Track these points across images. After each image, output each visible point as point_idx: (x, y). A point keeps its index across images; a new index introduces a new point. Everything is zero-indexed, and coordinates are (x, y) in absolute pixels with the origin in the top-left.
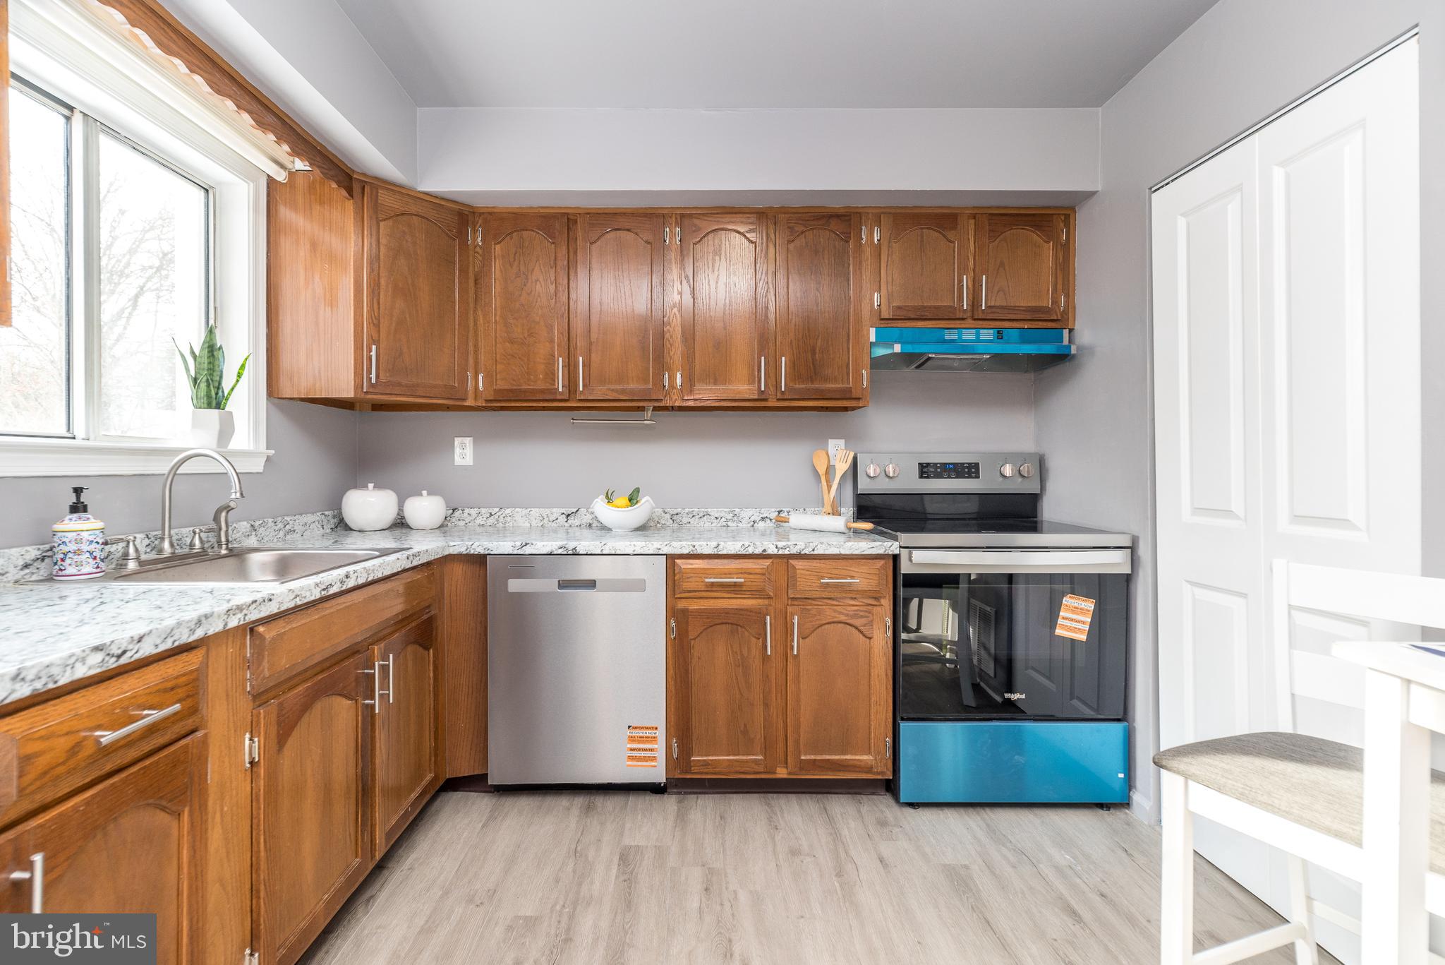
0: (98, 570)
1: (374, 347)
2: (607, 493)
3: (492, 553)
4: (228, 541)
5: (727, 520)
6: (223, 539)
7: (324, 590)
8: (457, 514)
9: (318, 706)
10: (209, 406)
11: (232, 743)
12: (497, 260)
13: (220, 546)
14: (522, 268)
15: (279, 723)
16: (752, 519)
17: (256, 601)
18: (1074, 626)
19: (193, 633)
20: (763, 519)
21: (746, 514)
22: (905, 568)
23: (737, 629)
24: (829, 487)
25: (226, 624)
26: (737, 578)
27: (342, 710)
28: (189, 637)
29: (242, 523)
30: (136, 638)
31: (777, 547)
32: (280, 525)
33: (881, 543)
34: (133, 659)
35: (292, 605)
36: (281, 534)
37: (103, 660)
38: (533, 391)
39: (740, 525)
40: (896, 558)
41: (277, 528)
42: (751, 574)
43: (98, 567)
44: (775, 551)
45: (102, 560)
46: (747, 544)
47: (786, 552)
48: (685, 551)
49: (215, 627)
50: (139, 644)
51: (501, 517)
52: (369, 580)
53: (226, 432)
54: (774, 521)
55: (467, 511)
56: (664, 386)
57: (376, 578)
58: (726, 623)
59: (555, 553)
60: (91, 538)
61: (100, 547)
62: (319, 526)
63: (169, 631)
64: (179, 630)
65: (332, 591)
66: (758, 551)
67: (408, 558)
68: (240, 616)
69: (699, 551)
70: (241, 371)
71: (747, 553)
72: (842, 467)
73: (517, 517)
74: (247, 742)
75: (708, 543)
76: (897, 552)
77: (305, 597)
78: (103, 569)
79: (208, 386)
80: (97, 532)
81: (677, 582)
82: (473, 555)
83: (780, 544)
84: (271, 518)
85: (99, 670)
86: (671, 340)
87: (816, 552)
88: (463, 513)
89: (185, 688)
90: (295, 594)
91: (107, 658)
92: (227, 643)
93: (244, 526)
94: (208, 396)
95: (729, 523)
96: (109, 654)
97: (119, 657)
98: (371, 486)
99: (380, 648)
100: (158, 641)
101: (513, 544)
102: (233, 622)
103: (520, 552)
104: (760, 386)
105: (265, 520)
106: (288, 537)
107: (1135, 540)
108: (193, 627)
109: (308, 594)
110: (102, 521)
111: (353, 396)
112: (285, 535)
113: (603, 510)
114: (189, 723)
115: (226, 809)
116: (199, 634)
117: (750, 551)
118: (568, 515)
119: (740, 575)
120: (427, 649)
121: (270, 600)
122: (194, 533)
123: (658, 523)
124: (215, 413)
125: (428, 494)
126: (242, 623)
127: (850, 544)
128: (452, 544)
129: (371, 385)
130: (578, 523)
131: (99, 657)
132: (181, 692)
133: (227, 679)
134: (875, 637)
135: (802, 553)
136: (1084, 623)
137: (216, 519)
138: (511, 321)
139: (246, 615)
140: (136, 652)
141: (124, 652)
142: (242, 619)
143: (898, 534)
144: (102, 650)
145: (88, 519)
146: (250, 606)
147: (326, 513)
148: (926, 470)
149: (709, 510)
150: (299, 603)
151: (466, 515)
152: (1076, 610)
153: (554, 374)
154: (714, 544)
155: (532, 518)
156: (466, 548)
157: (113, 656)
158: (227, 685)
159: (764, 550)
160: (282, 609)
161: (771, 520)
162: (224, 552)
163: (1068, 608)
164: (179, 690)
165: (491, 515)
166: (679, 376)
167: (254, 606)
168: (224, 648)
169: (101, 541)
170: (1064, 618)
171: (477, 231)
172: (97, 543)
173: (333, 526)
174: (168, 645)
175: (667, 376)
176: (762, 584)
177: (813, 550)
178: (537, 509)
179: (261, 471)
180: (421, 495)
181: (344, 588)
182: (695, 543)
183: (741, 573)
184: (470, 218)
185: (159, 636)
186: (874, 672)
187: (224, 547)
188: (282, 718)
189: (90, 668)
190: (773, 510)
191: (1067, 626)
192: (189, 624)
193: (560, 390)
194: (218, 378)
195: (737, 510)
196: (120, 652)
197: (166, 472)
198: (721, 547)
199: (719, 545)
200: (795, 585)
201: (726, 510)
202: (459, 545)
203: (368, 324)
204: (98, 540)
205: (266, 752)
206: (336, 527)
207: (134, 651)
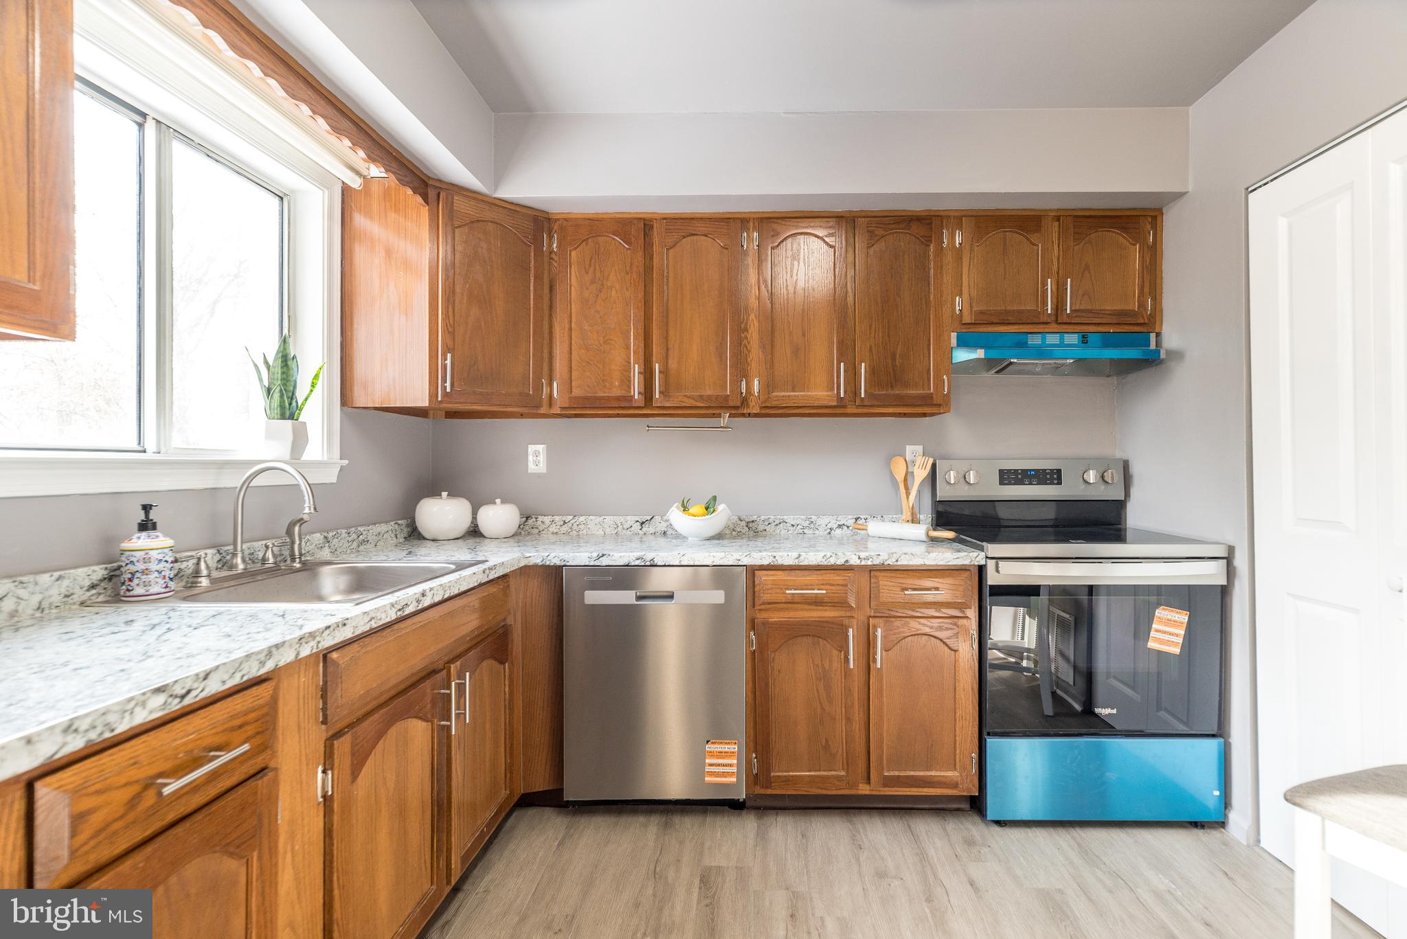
0: (167, 590)
1: (449, 356)
2: (683, 502)
3: (568, 564)
4: (301, 555)
5: (804, 528)
6: (297, 552)
7: (400, 610)
8: (530, 522)
9: (393, 732)
10: (283, 417)
11: (304, 777)
12: (573, 267)
13: (293, 560)
14: (598, 275)
15: (353, 754)
16: (829, 526)
17: (329, 627)
18: (1167, 639)
19: (263, 666)
20: (840, 526)
21: (823, 521)
22: (992, 579)
23: (819, 643)
24: (908, 494)
25: (298, 654)
26: (819, 590)
27: (418, 732)
28: (259, 670)
29: (315, 535)
30: (202, 675)
31: (859, 558)
32: (354, 536)
33: (966, 553)
34: (198, 699)
35: (367, 628)
36: (355, 544)
37: (166, 702)
38: (609, 399)
39: (817, 532)
40: (981, 569)
41: (350, 539)
42: (833, 585)
43: (167, 587)
44: (858, 562)
45: (171, 579)
46: (829, 554)
47: (869, 563)
48: (765, 562)
49: (287, 657)
50: (206, 681)
51: (575, 524)
52: (445, 596)
53: (299, 440)
54: (850, 528)
55: (540, 518)
56: (742, 393)
57: (452, 594)
58: (807, 635)
59: (633, 564)
60: (160, 557)
61: (169, 566)
62: (393, 535)
63: (237, 665)
64: (249, 663)
65: (408, 611)
66: (840, 562)
67: (484, 572)
68: (313, 643)
69: (780, 561)
70: (314, 381)
71: (829, 564)
72: (921, 474)
73: (591, 525)
74: (320, 775)
75: (789, 554)
76: (983, 563)
77: (380, 619)
78: (173, 588)
79: (282, 396)
80: (166, 550)
81: (756, 594)
82: (549, 566)
83: (863, 555)
84: (344, 528)
85: (161, 713)
86: (749, 347)
87: (899, 563)
88: (536, 521)
89: (254, 725)
90: (370, 616)
91: (170, 700)
92: (299, 672)
93: (318, 537)
94: (282, 407)
95: (806, 531)
96: (171, 696)
97: (183, 697)
98: (444, 494)
99: (456, 667)
100: (226, 677)
101: (590, 555)
102: (306, 651)
103: (597, 563)
104: (839, 392)
105: (339, 531)
106: (362, 548)
107: (1231, 550)
108: (263, 659)
109: (383, 616)
110: (172, 538)
111: (427, 405)
112: (359, 546)
113: (677, 518)
114: (258, 762)
115: (297, 847)
116: (270, 666)
117: (832, 561)
118: (643, 523)
119: (822, 587)
120: (502, 662)
121: (345, 625)
122: (267, 547)
123: (734, 530)
124: (289, 422)
125: (502, 503)
126: (315, 651)
127: (933, 555)
128: (528, 555)
129: (445, 394)
130: (653, 531)
131: (160, 699)
132: (250, 730)
133: (299, 710)
134: (961, 650)
135: (886, 563)
136: (1177, 635)
137: (289, 532)
138: (586, 328)
139: (319, 642)
140: (202, 691)
141: (189, 692)
142: (315, 647)
143: (984, 544)
144: (164, 691)
145: (157, 537)
146: (323, 632)
147: (400, 522)
148: (1007, 477)
149: (785, 517)
150: (374, 625)
151: (539, 523)
152: (1169, 622)
153: (630, 381)
154: (795, 555)
155: (606, 526)
156: (541, 559)
157: (176, 696)
158: (299, 716)
159: (847, 561)
160: (357, 633)
161: (848, 527)
162: (297, 565)
163: (1161, 620)
164: (248, 728)
165: (565, 523)
166: (756, 383)
167: (327, 632)
168: (296, 676)
169: (170, 560)
170: (1157, 631)
171: (553, 237)
172: (166, 561)
173: (406, 535)
174: (236, 680)
175: (744, 383)
176: (844, 595)
177: (897, 561)
178: (612, 517)
179: (335, 481)
180: (495, 503)
181: (420, 607)
182: (775, 554)
183: (823, 584)
184: (546, 225)
185: (227, 672)
186: (960, 686)
187: (298, 560)
188: (357, 748)
189: (151, 712)
190: (850, 517)
191: (1159, 639)
192: (259, 657)
193: (636, 397)
194: (292, 389)
195: (813, 517)
196: (184, 691)
197: (239, 485)
198: (802, 558)
199: (800, 555)
200: (878, 597)
201: (802, 517)
202: (534, 556)
203: (443, 332)
204: (167, 558)
205: (340, 785)
206: (410, 536)
207: (200, 690)
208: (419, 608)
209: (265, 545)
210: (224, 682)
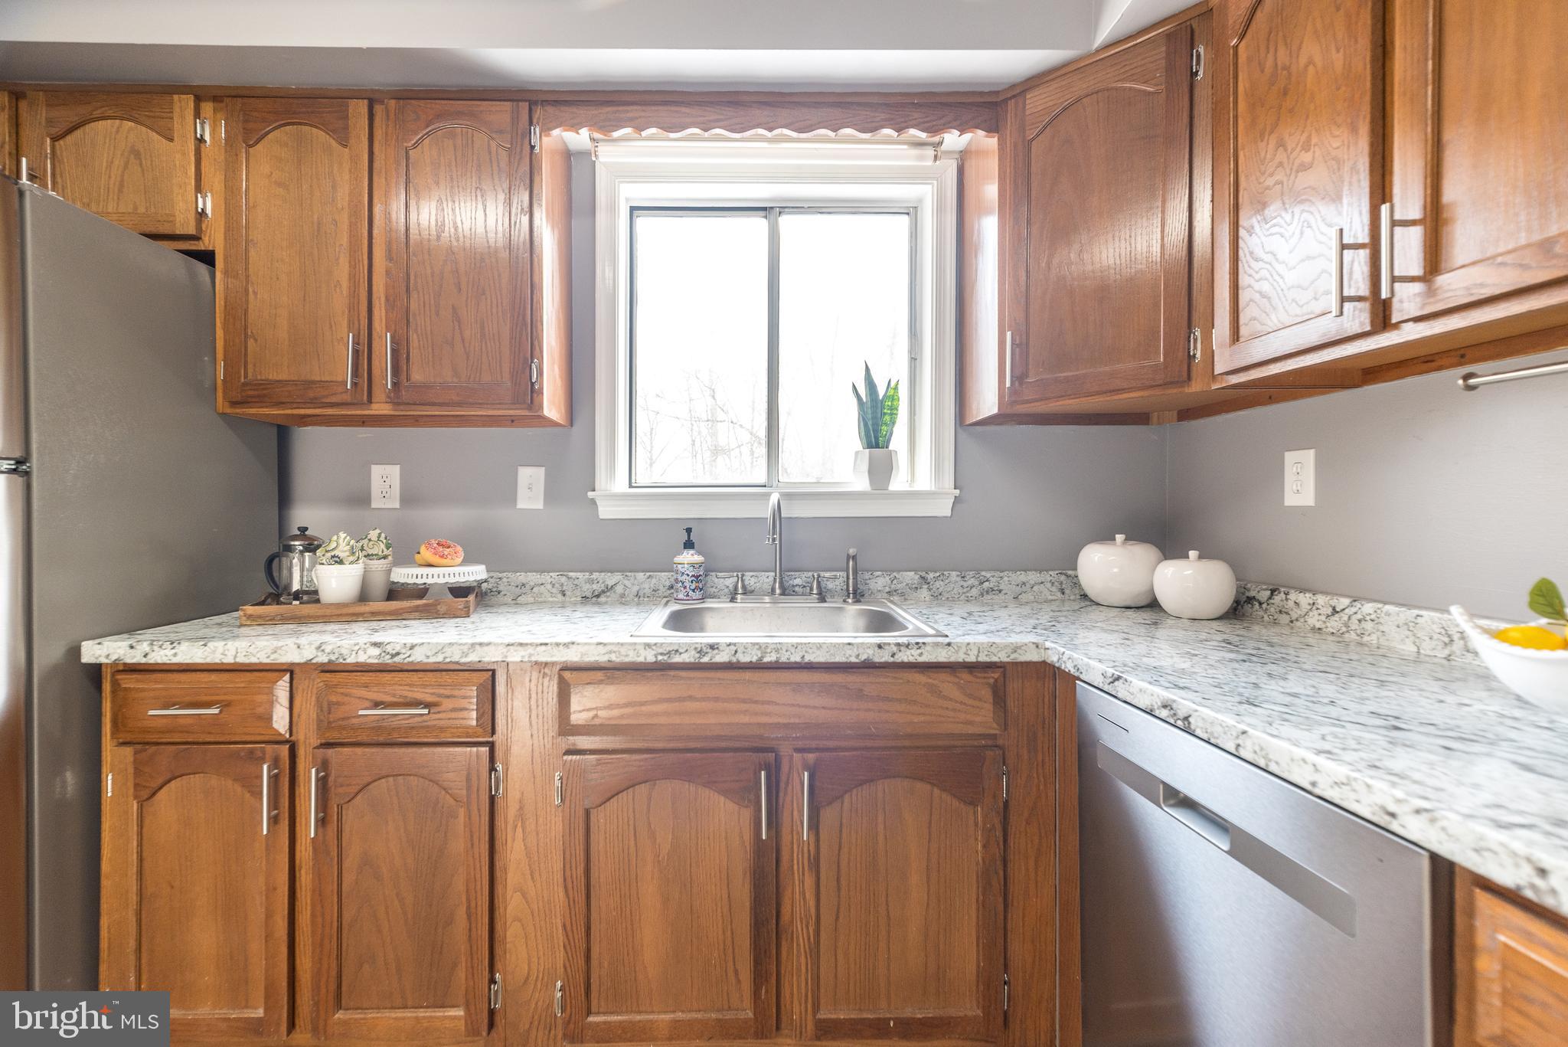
7: (662, 654)
19: (466, 656)
29: (909, 574)
30: (408, 646)
32: (973, 582)
34: (406, 660)
35: (603, 659)
37: (380, 653)
41: (966, 584)
50: (409, 650)
52: (766, 660)
53: (884, 472)
59: (1157, 714)
63: (440, 648)
64: (451, 650)
65: (677, 659)
84: (956, 571)
85: (376, 661)
90: (608, 649)
91: (383, 654)
93: (909, 577)
96: (384, 650)
97: (393, 656)
100: (429, 654)
105: (947, 573)
108: (467, 651)
109: (631, 653)
111: (1000, 409)
125: (1200, 557)
131: (376, 651)
141: (398, 654)
144: (378, 646)
150: (616, 659)
157: (388, 652)
174: (441, 659)
179: (948, 515)
181: (705, 659)
185: (430, 650)
189: (370, 656)
192: (462, 647)
196: (394, 652)
207: (406, 655)
208: (702, 661)
209: (813, 576)
210: (428, 657)
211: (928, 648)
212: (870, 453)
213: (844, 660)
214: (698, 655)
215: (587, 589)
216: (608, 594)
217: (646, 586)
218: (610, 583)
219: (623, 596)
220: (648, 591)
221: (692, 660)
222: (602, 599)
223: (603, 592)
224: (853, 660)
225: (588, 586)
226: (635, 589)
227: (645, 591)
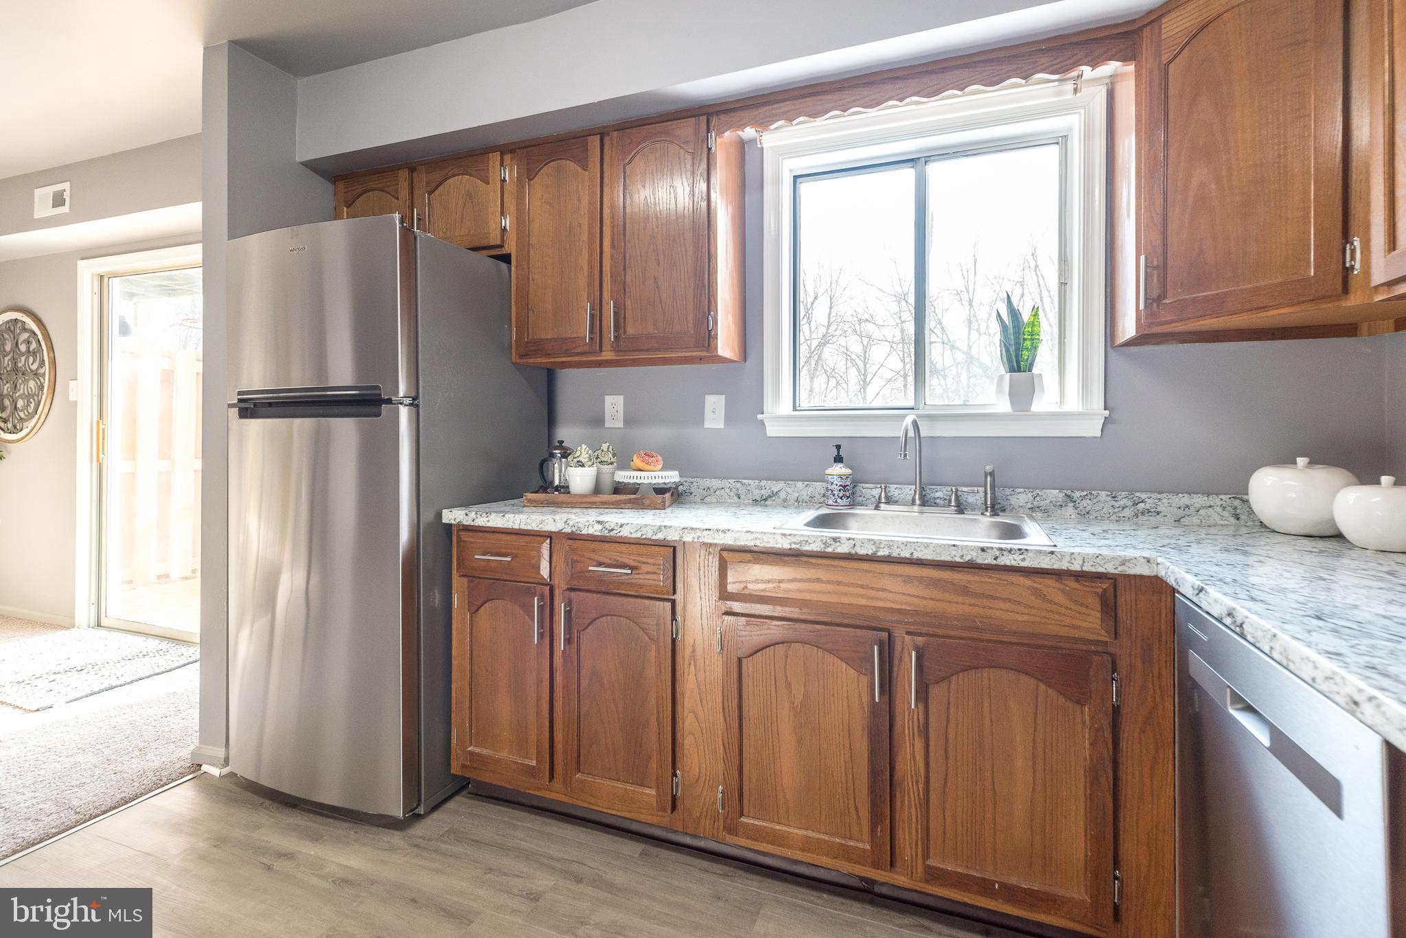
6: (989, 502)
7: (795, 543)
13: (987, 509)
17: (709, 530)
28: (652, 536)
30: (619, 524)
35: (750, 544)
52: (880, 553)
63: (639, 528)
65: (807, 548)
77: (768, 542)
85: (599, 534)
91: (604, 530)
96: (604, 528)
98: (1301, 461)
100: (632, 531)
116: (660, 536)
121: (725, 533)
131: (599, 527)
141: (613, 530)
156: (1166, 571)
157: (607, 529)
179: (1096, 436)
181: (829, 550)
192: (653, 528)
196: (610, 528)
207: (618, 531)
208: (827, 550)
209: (952, 490)
210: (631, 533)
211: (1030, 554)
212: (1011, 376)
213: (949, 559)
214: (823, 546)
215: (757, 494)
216: (774, 498)
217: (804, 493)
218: (775, 490)
219: (785, 500)
220: (806, 498)
221: (819, 549)
222: (769, 502)
223: (770, 497)
224: (958, 559)
225: (758, 491)
226: (796, 495)
227: (803, 497)
